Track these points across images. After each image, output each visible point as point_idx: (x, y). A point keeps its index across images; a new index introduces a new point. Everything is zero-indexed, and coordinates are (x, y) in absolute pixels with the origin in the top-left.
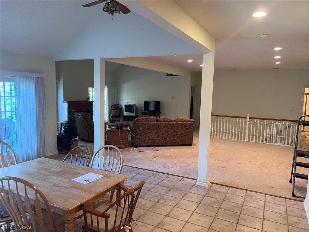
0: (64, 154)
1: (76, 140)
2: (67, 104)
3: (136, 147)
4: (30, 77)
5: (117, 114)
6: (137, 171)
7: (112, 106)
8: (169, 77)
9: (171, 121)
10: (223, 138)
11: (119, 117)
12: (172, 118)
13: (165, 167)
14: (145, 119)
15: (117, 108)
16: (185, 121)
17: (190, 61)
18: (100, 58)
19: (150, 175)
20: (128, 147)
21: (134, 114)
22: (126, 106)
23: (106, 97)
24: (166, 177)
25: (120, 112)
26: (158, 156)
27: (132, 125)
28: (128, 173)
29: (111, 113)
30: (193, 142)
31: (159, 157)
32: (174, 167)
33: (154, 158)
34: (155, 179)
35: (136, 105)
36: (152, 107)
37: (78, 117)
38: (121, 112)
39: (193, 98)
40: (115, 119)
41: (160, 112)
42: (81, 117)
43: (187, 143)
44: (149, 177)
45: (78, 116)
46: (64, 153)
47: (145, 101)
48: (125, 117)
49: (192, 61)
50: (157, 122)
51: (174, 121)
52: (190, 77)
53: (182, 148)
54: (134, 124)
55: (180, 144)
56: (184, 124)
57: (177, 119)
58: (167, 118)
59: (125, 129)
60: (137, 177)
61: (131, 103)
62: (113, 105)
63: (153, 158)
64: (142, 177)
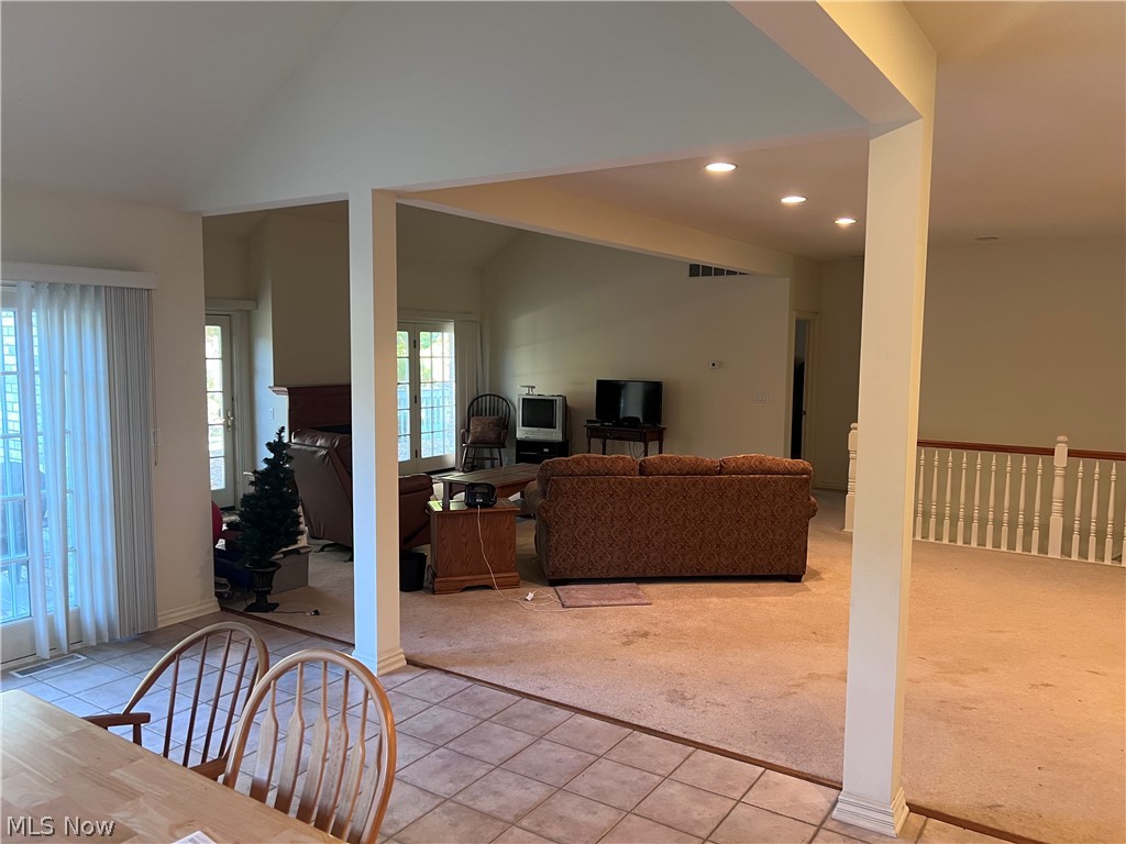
0: (240, 614)
1: (297, 551)
2: (285, 399)
3: (553, 583)
4: (83, 288)
5: (492, 435)
6: (541, 716)
7: (472, 403)
8: (701, 279)
9: (708, 471)
10: (941, 539)
11: (501, 445)
12: (711, 455)
13: (678, 697)
14: (588, 460)
15: (494, 411)
16: (770, 472)
17: (792, 200)
18: (373, 190)
19: (598, 746)
20: (516, 585)
21: (555, 435)
22: (529, 403)
23: (451, 369)
24: (677, 760)
25: (505, 425)
26: (646, 635)
27: (534, 485)
28: (498, 728)
29: (468, 431)
30: (808, 563)
31: (651, 639)
32: (719, 700)
33: (628, 643)
34: (622, 770)
35: (565, 398)
36: (632, 406)
37: (315, 452)
38: (506, 427)
39: (803, 365)
40: (486, 453)
41: (662, 426)
42: (323, 452)
43: (778, 569)
44: (592, 758)
45: (314, 449)
46: (242, 610)
47: (600, 383)
48: (523, 445)
49: (804, 199)
50: (641, 473)
51: (721, 469)
52: (788, 279)
53: (760, 591)
54: (545, 481)
55: (749, 573)
56: (766, 484)
57: (736, 460)
58: (688, 456)
59: (501, 503)
60: (534, 757)
61: (544, 389)
62: (477, 399)
63: (624, 644)
64: (559, 756)
